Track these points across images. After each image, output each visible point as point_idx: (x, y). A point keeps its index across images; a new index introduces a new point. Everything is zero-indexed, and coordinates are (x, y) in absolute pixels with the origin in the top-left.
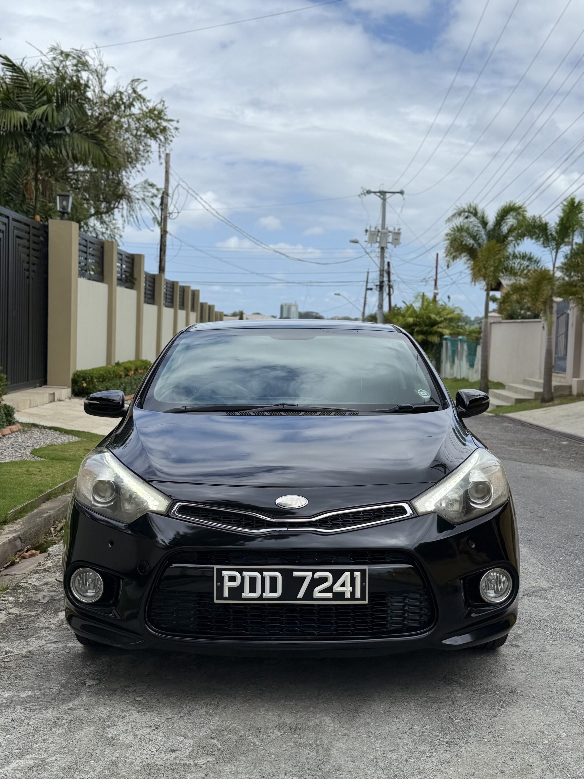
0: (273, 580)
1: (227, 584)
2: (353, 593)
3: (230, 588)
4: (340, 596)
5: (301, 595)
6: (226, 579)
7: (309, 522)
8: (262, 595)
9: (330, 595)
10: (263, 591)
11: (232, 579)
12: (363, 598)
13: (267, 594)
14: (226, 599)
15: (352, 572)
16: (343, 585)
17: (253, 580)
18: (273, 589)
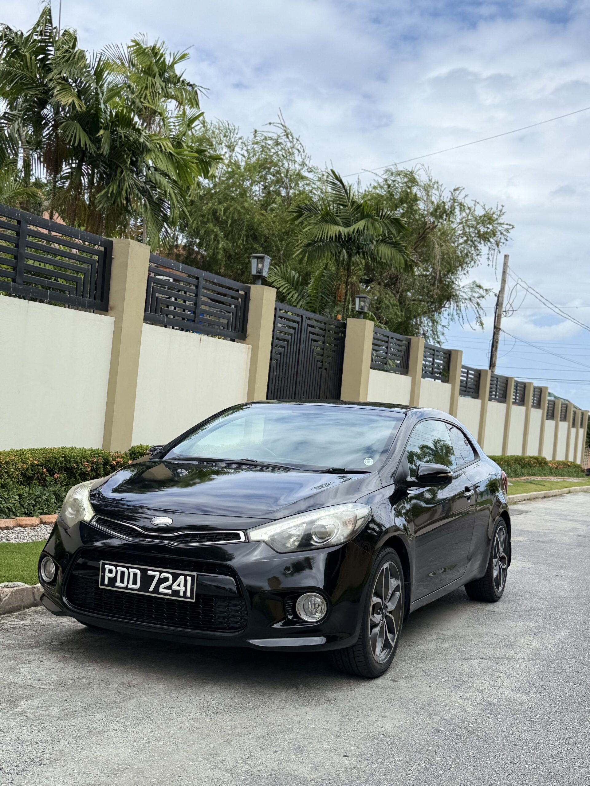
0: (135, 575)
1: (107, 575)
2: (185, 592)
3: (109, 578)
4: (176, 593)
5: (151, 589)
6: (107, 571)
7: (169, 537)
8: (127, 586)
9: (170, 592)
10: (128, 583)
11: (111, 571)
12: (191, 597)
13: (131, 586)
14: (106, 586)
15: (186, 576)
16: (179, 585)
17: (123, 573)
18: (135, 583)
